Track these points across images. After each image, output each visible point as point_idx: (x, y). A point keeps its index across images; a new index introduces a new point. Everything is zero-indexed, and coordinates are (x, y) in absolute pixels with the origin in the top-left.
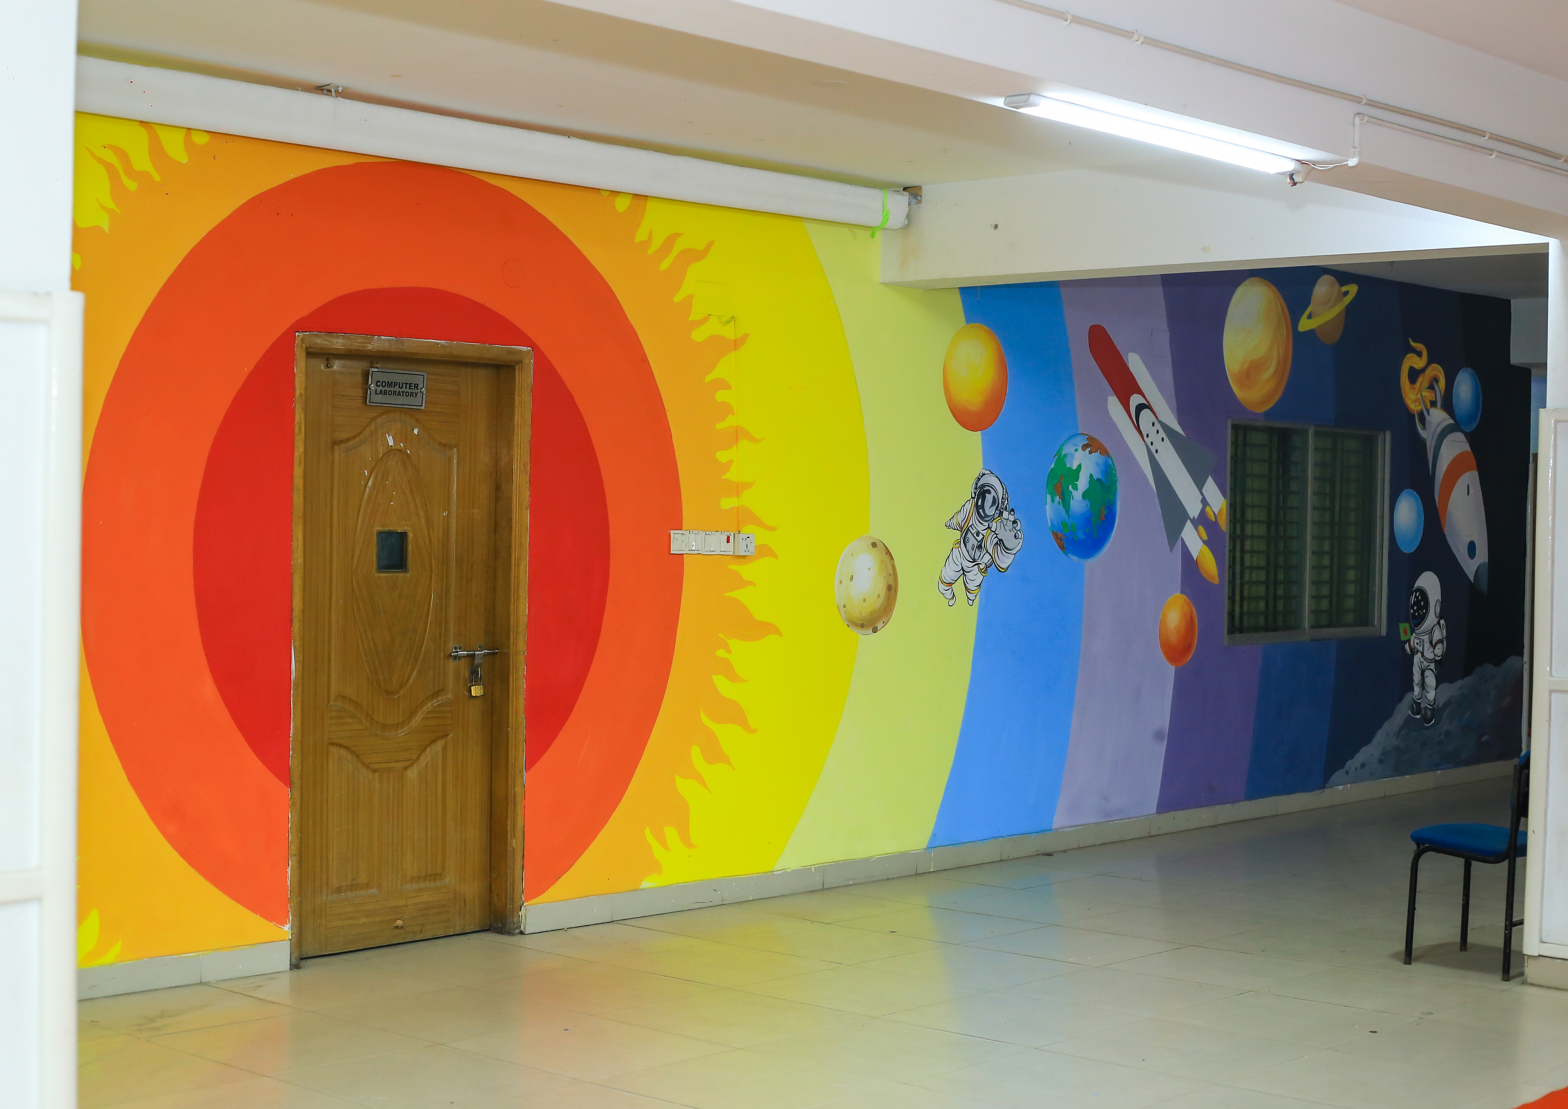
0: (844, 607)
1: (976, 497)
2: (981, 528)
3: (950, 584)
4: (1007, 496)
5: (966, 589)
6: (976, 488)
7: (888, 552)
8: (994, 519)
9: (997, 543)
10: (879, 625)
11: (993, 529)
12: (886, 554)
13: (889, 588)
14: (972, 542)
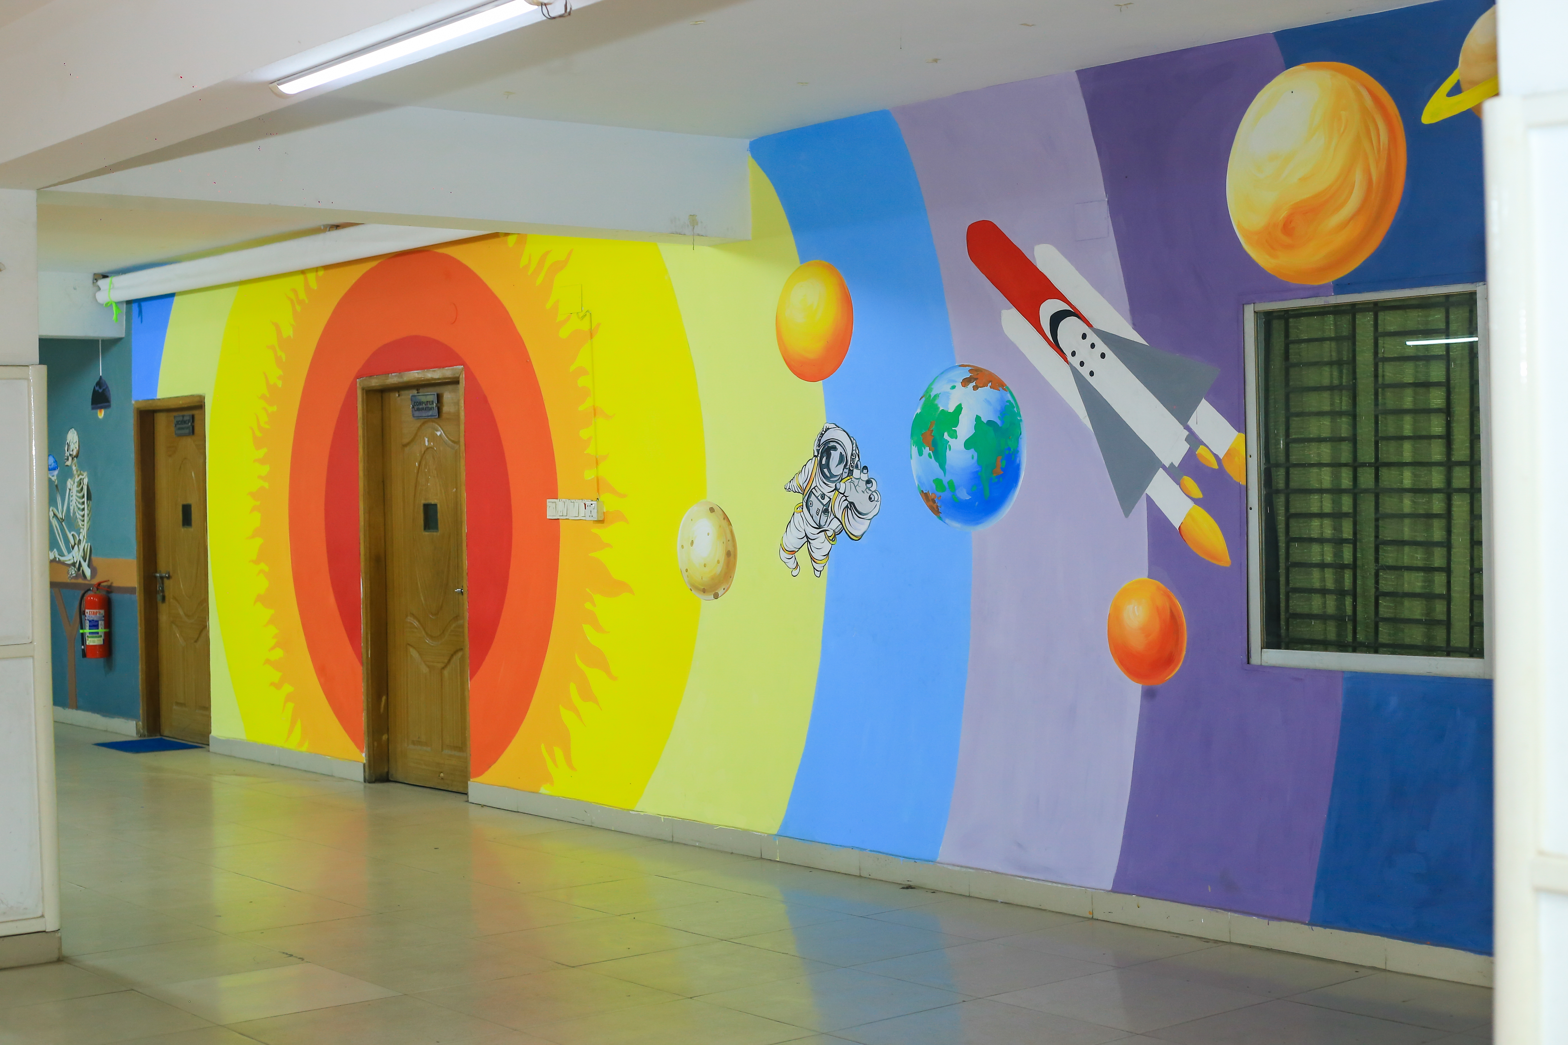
0: (687, 570)
1: (819, 455)
2: (826, 490)
3: (793, 552)
4: (857, 452)
5: (811, 558)
6: (819, 446)
7: (726, 517)
8: (842, 480)
9: (847, 507)
10: (720, 592)
11: (842, 491)
12: (724, 519)
13: (728, 554)
14: (816, 505)
